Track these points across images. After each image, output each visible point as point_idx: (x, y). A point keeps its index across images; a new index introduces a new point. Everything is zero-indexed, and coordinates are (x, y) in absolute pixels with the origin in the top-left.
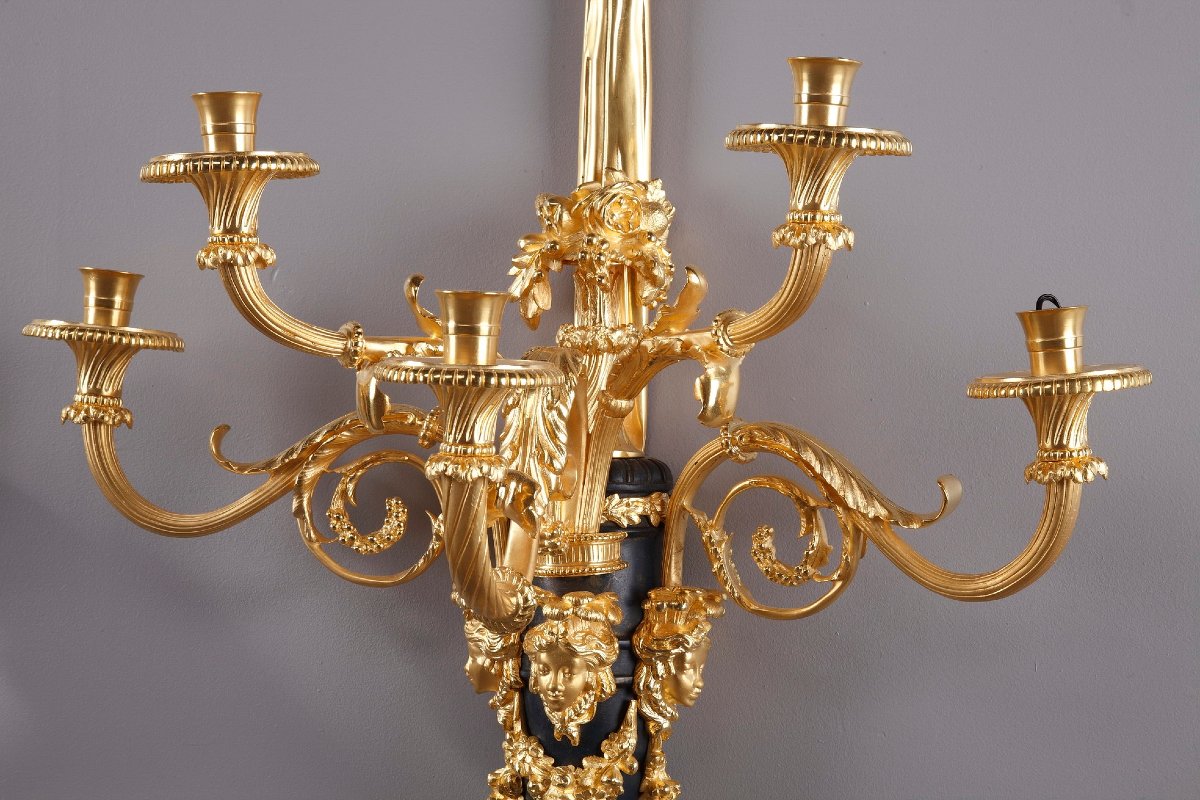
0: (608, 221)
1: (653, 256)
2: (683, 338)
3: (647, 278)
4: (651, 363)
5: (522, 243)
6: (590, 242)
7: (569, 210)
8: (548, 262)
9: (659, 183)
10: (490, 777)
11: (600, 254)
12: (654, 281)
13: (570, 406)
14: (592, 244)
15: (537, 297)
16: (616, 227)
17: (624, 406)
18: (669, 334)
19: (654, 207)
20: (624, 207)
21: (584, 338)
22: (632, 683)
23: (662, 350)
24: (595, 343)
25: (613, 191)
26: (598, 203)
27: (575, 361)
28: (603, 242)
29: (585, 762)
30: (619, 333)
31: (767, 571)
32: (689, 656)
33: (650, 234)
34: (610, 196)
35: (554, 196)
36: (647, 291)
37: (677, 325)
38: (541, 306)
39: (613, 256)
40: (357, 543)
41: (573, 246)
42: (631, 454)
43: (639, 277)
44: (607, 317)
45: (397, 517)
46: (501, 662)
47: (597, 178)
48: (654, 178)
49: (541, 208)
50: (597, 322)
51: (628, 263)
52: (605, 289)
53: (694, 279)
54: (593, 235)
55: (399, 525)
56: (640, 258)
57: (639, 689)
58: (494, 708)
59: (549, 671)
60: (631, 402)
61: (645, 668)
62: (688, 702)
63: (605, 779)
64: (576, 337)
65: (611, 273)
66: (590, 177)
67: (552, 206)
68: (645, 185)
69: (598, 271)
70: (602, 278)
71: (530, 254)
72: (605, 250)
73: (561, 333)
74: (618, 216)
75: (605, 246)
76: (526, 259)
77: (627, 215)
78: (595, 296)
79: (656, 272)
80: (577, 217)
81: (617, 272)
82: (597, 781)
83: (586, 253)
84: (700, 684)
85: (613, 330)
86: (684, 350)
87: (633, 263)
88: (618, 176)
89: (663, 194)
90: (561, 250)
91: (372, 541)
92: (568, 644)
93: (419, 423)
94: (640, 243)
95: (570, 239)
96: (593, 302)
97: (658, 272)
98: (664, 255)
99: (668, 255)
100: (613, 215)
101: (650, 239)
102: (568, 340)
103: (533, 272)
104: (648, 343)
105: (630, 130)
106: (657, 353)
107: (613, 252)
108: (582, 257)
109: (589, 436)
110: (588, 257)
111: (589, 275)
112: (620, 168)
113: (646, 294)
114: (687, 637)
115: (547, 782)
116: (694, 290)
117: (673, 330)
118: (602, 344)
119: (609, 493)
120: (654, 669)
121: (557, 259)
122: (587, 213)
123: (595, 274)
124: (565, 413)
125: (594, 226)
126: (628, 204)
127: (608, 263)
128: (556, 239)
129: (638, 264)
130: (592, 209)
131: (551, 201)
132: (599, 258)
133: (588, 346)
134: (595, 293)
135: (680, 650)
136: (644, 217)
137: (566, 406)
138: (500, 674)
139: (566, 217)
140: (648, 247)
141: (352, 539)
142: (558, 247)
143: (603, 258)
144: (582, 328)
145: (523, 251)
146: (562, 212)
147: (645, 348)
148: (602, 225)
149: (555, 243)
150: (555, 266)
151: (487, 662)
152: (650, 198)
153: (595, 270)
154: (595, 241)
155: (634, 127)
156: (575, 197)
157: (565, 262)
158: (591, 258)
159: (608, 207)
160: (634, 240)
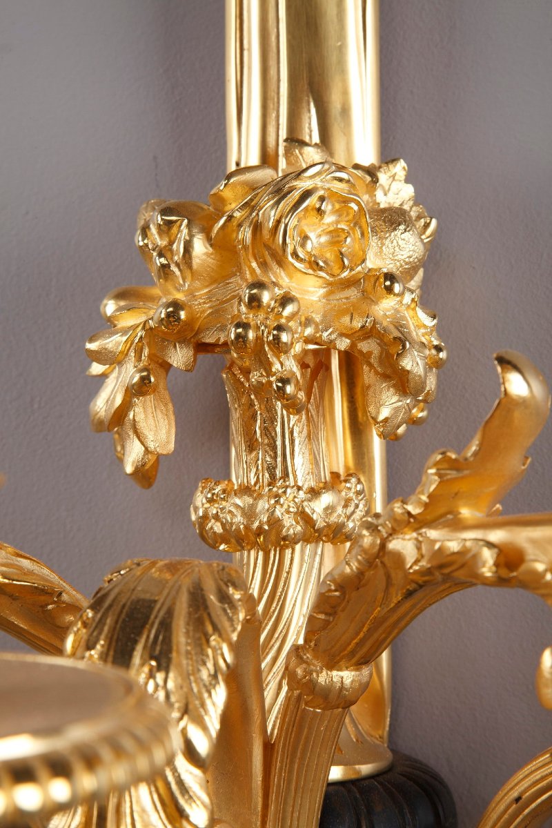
0: (295, 254)
1: (399, 326)
2: (496, 536)
3: (385, 377)
4: (409, 594)
5: (110, 307)
6: (254, 302)
7: (207, 231)
8: (164, 349)
9: (400, 168)
11: (280, 328)
12: (402, 382)
13: (214, 724)
14: (260, 306)
15: (142, 426)
16: (314, 265)
17: (347, 681)
18: (458, 525)
19: (393, 218)
20: (329, 219)
21: (250, 513)
23: (441, 567)
24: (275, 523)
25: (303, 184)
26: (269, 213)
27: (224, 598)
28: (285, 300)
30: (327, 499)
33: (390, 277)
34: (296, 195)
35: (172, 201)
36: (387, 405)
37: (473, 499)
38: (151, 446)
39: (309, 331)
41: (218, 312)
42: (365, 769)
43: (367, 376)
44: (300, 464)
47: (267, 159)
48: (387, 157)
49: (145, 231)
50: (278, 475)
51: (343, 344)
52: (293, 406)
53: (517, 385)
54: (260, 285)
56: (368, 332)
60: (365, 671)
64: (233, 511)
65: (304, 366)
66: (253, 158)
67: (169, 224)
68: (371, 172)
69: (276, 367)
70: (285, 381)
71: (124, 331)
72: (289, 318)
73: (200, 499)
74: (317, 240)
75: (289, 309)
76: (114, 342)
77: (336, 237)
78: (273, 420)
79: (407, 363)
80: (224, 246)
81: (317, 365)
83: (246, 326)
85: (314, 493)
86: (504, 573)
87: (353, 345)
88: (311, 154)
89: (409, 191)
90: (190, 323)
94: (368, 298)
95: (210, 297)
96: (268, 431)
97: (413, 363)
98: (421, 323)
99: (430, 322)
100: (306, 238)
101: (389, 290)
102: (216, 517)
103: (130, 373)
104: (404, 545)
105: (333, 58)
106: (428, 572)
107: (308, 322)
108: (238, 336)
109: (268, 748)
110: (251, 335)
111: (255, 377)
112: (316, 139)
113: (384, 413)
116: (517, 414)
117: (466, 512)
118: (291, 526)
121: (184, 341)
122: (246, 234)
123: (269, 373)
124: (203, 746)
125: (264, 265)
126: (338, 212)
127: (298, 348)
128: (180, 296)
129: (364, 346)
130: (257, 228)
131: (165, 212)
132: (277, 339)
133: (260, 532)
134: (270, 410)
136: (374, 242)
137: (205, 728)
139: (200, 247)
140: (386, 307)
142: (183, 315)
143: (285, 337)
144: (246, 490)
145: (109, 325)
146: (191, 236)
147: (398, 558)
148: (281, 262)
149: (177, 305)
150: (179, 357)
152: (383, 200)
153: (270, 364)
154: (266, 297)
155: (342, 50)
156: (220, 200)
157: (202, 348)
158: (259, 339)
159: (293, 222)
160: (353, 293)
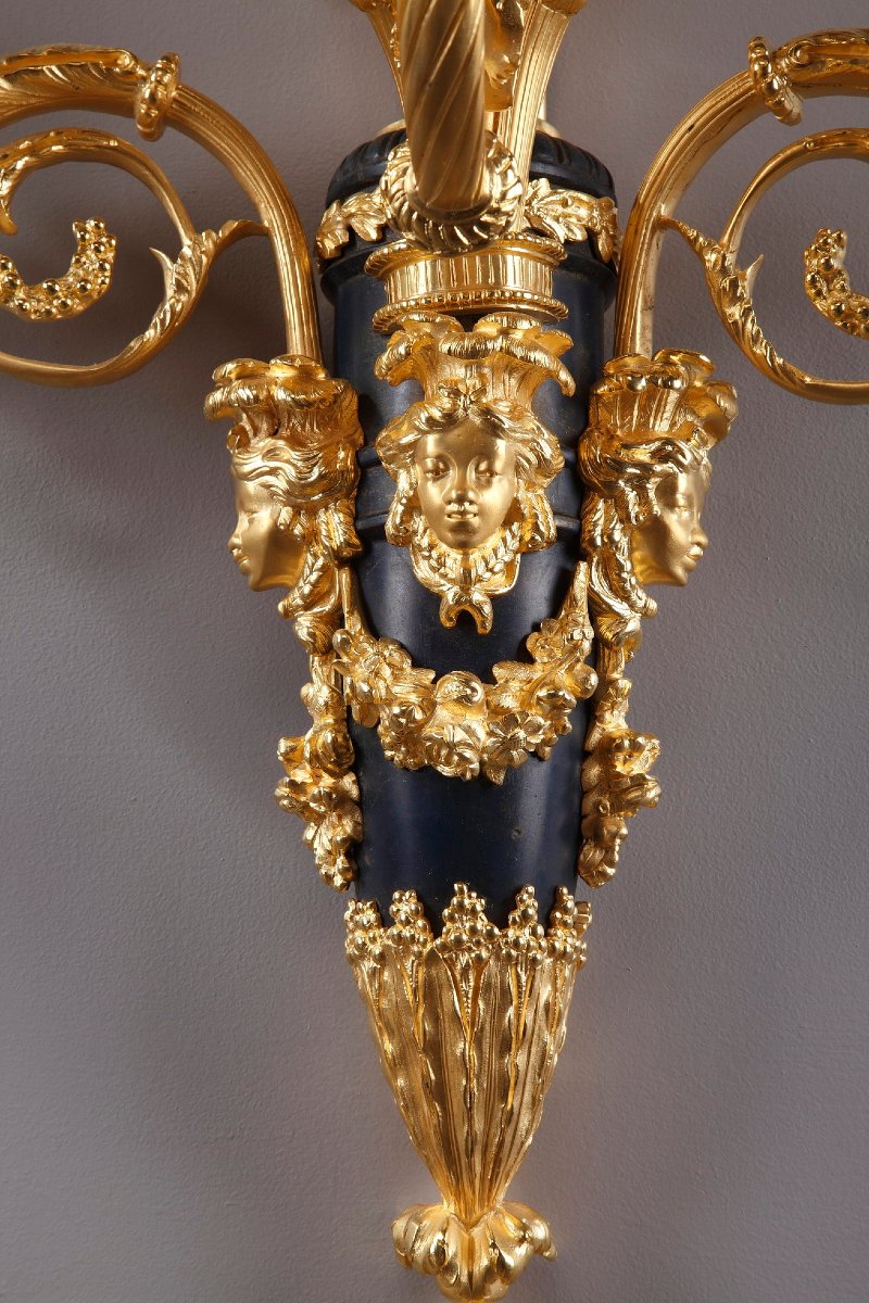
10: (283, 745)
22: (580, 530)
29: (497, 671)
31: (838, 310)
32: (683, 482)
40: (20, 294)
45: (97, 250)
46: (312, 512)
55: (102, 268)
57: (592, 540)
58: (289, 616)
59: (447, 469)
61: (601, 505)
62: (679, 571)
63: (543, 693)
82: (526, 703)
84: (703, 539)
91: (51, 290)
92: (487, 412)
93: (141, 72)
114: (682, 445)
115: (430, 706)
119: (533, 176)
120: (620, 504)
135: (670, 467)
138: (312, 536)
141: (12, 285)
151: (285, 514)
